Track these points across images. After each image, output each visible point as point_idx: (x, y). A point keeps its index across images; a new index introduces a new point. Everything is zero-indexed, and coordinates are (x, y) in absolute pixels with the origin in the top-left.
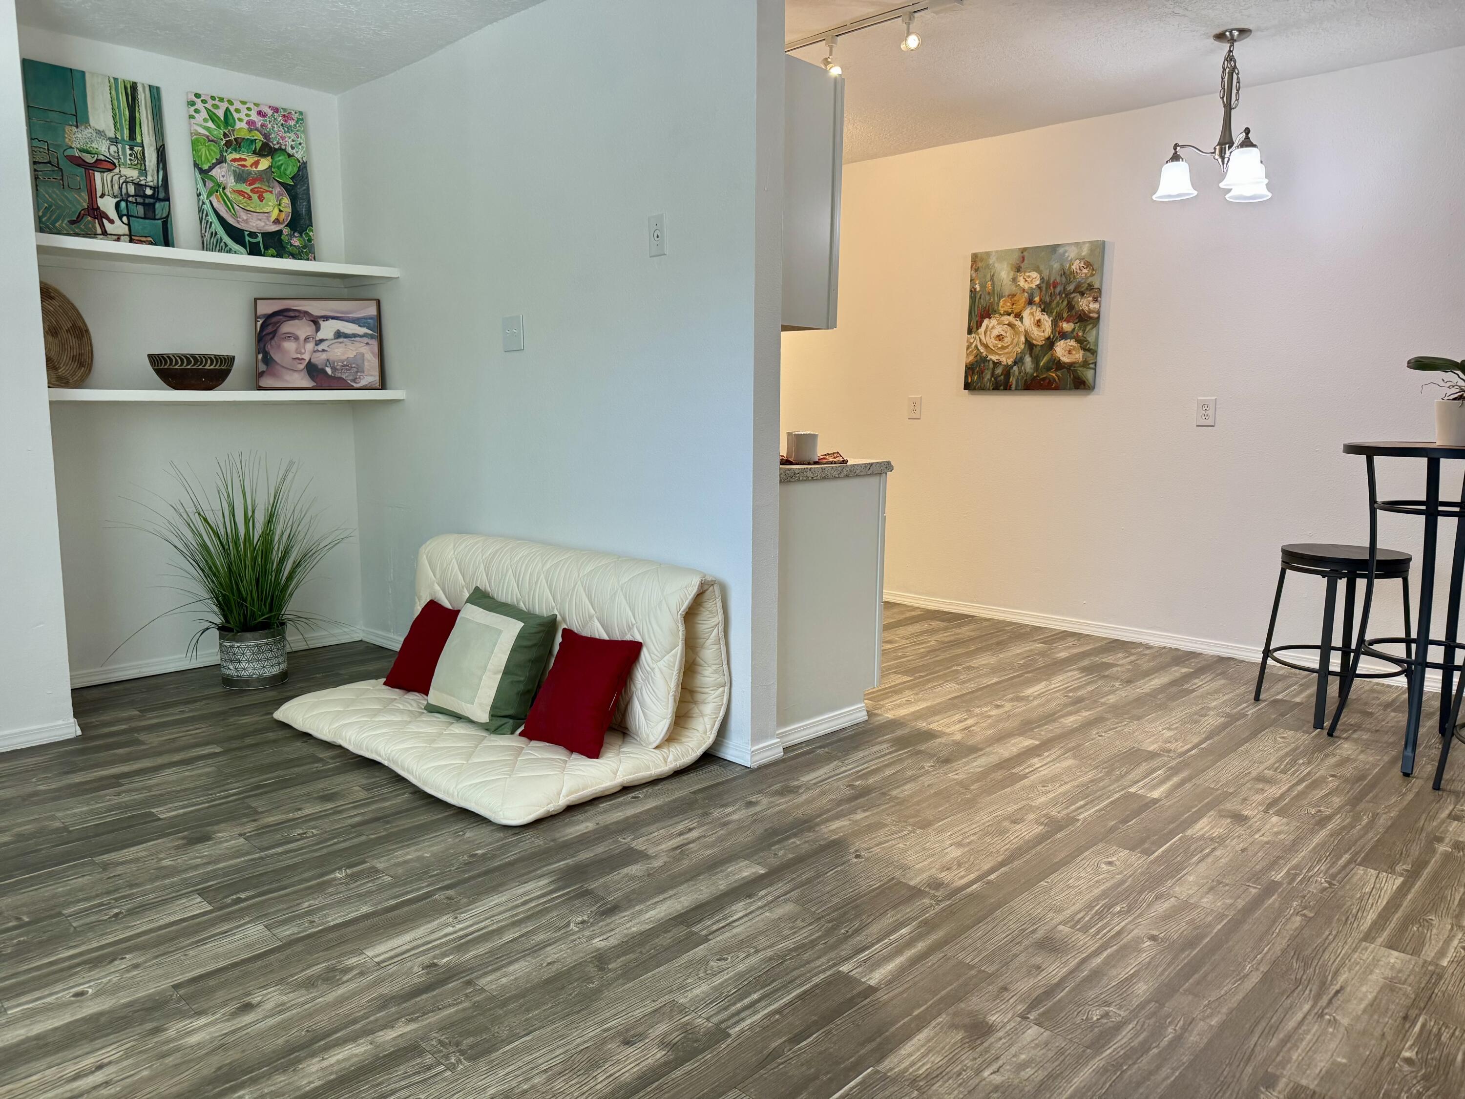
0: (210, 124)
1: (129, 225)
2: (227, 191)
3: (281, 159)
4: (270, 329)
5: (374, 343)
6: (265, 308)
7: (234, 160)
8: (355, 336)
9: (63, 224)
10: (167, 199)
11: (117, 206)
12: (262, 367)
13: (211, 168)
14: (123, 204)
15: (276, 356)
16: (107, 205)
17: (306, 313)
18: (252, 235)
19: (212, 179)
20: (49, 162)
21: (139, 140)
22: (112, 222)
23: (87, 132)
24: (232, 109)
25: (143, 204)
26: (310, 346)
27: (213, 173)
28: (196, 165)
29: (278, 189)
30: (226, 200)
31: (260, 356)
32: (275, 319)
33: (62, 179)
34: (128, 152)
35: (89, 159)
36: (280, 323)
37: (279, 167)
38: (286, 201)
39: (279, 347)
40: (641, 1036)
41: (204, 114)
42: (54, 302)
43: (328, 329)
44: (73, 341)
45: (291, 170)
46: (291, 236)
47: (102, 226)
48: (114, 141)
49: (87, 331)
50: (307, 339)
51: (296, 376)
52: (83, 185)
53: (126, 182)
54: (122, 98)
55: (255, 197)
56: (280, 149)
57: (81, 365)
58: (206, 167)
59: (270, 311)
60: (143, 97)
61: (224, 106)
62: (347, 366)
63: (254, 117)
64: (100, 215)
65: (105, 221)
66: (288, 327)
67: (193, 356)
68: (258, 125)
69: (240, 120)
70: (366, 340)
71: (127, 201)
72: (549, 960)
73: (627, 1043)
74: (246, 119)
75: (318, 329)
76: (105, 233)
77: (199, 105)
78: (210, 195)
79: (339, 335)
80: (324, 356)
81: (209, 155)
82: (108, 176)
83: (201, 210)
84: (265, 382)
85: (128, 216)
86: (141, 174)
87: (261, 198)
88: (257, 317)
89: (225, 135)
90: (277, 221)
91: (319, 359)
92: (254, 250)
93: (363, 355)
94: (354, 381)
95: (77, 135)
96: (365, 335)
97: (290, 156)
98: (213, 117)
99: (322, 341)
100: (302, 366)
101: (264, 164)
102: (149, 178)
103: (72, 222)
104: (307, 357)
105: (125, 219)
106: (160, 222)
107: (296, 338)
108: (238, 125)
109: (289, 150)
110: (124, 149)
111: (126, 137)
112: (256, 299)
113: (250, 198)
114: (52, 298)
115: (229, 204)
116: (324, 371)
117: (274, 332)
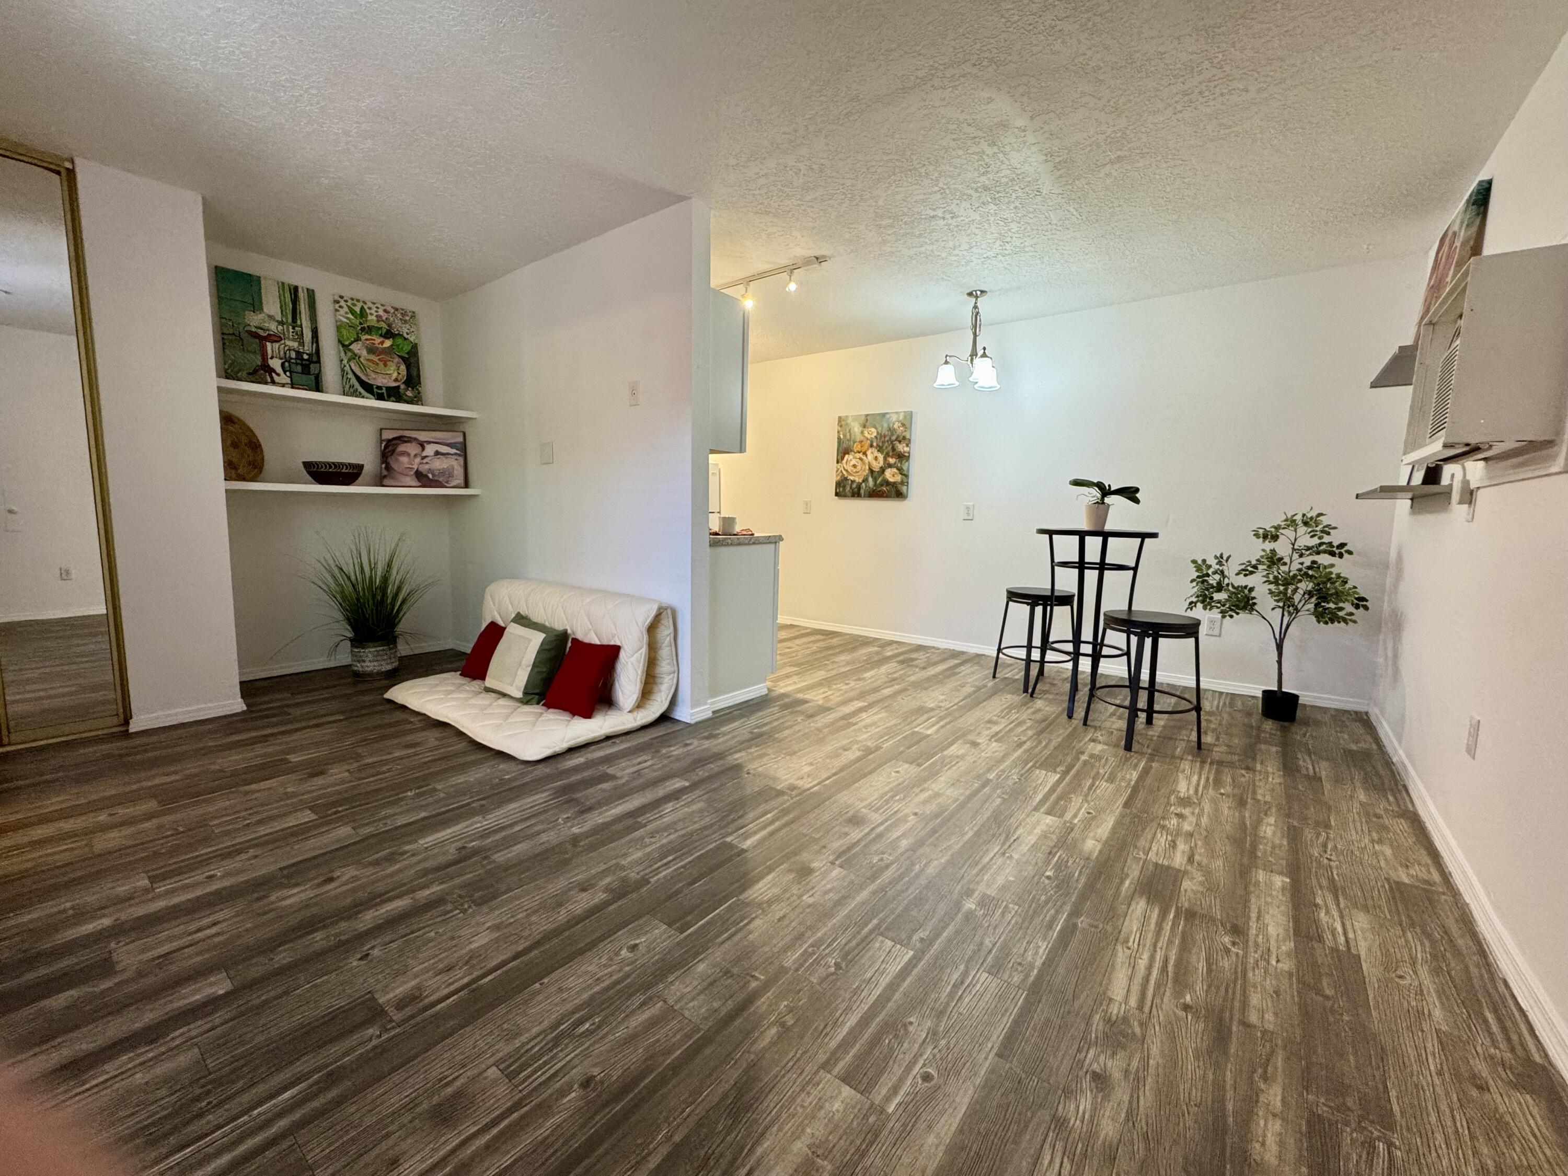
0: (350, 316)
1: (291, 377)
2: (362, 359)
3: (399, 341)
4: (390, 448)
5: (461, 460)
6: (388, 435)
7: (367, 340)
8: (448, 454)
9: (243, 374)
10: (319, 361)
11: (283, 365)
12: (385, 473)
13: (350, 344)
14: (287, 364)
15: (394, 465)
16: (276, 364)
17: (415, 439)
18: (379, 388)
19: (350, 350)
20: (233, 334)
21: (299, 322)
22: (278, 375)
23: (261, 316)
24: (366, 307)
25: (302, 365)
26: (418, 460)
27: (351, 347)
28: (340, 341)
29: (397, 359)
30: (360, 364)
31: (384, 466)
32: (395, 442)
33: (243, 346)
34: (291, 330)
35: (261, 333)
36: (397, 445)
37: (398, 346)
38: (403, 367)
39: (397, 460)
40: (593, 886)
41: (346, 309)
42: (237, 426)
43: (430, 450)
44: (249, 451)
45: (407, 348)
46: (407, 390)
47: (272, 378)
48: (281, 323)
49: (260, 446)
50: (416, 455)
51: (408, 479)
52: (257, 349)
53: (289, 350)
54: (287, 295)
55: (381, 364)
56: (399, 334)
57: (255, 467)
58: (347, 343)
59: (391, 437)
60: (302, 295)
61: (359, 305)
62: (442, 473)
63: (381, 312)
64: (271, 371)
65: (274, 375)
66: (402, 448)
67: (333, 463)
68: (384, 318)
69: (371, 314)
70: (455, 457)
71: (289, 362)
72: (541, 841)
73: (584, 890)
74: (375, 314)
75: (423, 449)
76: (273, 382)
77: (342, 303)
78: (349, 360)
79: (437, 453)
80: (427, 467)
81: (349, 335)
82: (276, 345)
83: (343, 370)
84: (386, 482)
85: (291, 372)
86: (300, 345)
87: (385, 365)
88: (382, 441)
89: (361, 324)
90: (396, 380)
91: (424, 468)
92: (380, 397)
93: (453, 467)
94: (447, 482)
95: (254, 317)
96: (456, 454)
97: (405, 339)
98: (352, 312)
99: (426, 457)
100: (412, 473)
101: (388, 343)
102: (306, 348)
103: (249, 374)
104: (415, 467)
105: (288, 374)
106: (313, 377)
107: (409, 455)
108: (370, 317)
109: (405, 335)
110: (288, 328)
111: (290, 320)
112: (381, 429)
113: (377, 364)
114: (234, 423)
115: (362, 367)
116: (427, 476)
117: (394, 451)
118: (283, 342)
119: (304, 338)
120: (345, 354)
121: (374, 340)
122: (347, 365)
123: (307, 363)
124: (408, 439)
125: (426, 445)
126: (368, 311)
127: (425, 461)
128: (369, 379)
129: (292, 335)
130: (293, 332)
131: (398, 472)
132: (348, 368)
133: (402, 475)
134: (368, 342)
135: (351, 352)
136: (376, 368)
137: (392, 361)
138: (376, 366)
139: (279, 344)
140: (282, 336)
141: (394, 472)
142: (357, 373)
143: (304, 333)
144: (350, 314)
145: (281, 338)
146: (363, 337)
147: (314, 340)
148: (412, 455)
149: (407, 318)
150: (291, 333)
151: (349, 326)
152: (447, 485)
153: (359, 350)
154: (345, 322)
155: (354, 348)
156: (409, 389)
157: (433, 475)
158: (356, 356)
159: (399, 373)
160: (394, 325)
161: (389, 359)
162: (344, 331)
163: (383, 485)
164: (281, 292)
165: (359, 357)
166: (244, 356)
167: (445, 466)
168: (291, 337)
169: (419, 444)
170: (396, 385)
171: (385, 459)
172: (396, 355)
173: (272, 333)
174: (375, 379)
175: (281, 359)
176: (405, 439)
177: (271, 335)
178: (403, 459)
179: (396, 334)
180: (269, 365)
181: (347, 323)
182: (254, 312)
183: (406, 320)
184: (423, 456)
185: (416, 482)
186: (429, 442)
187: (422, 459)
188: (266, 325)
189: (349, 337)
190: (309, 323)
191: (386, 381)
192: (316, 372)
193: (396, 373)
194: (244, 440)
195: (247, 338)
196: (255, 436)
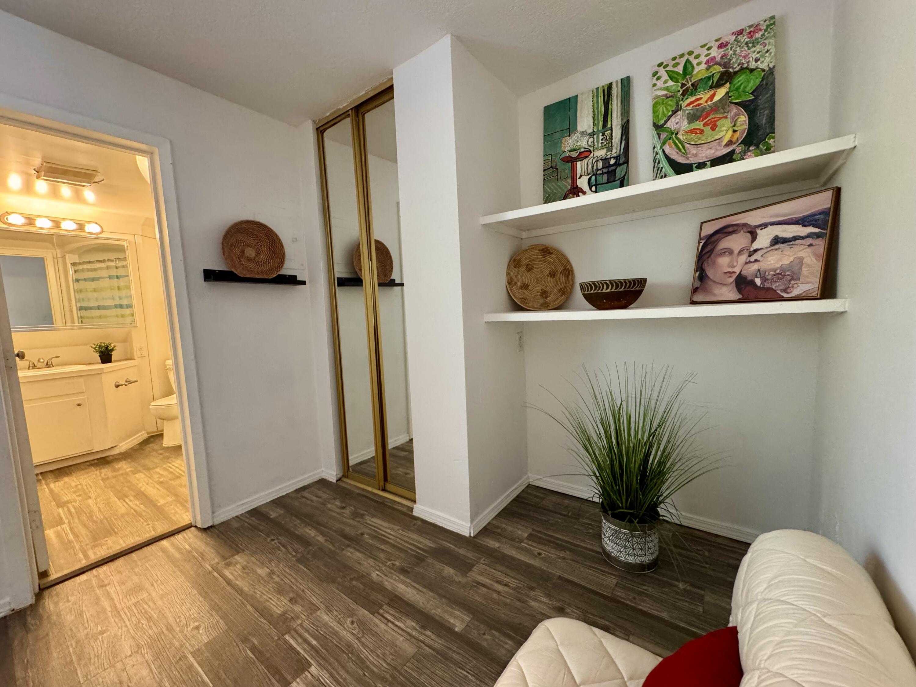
0: (670, 83)
1: (596, 191)
2: (680, 136)
3: (740, 79)
4: (709, 247)
5: (821, 245)
6: (709, 230)
7: (689, 105)
8: (795, 238)
10: (627, 162)
11: (590, 180)
12: (698, 284)
13: (666, 122)
14: (593, 178)
15: (710, 272)
16: (583, 182)
17: (745, 225)
18: (702, 165)
19: (666, 130)
20: (551, 167)
21: (609, 126)
22: (585, 193)
23: (575, 137)
24: (691, 58)
25: (608, 173)
26: (744, 258)
27: (668, 125)
28: (655, 125)
29: (734, 110)
30: (678, 144)
31: (697, 274)
32: (715, 238)
33: (557, 176)
34: (601, 137)
35: (574, 154)
36: (718, 241)
37: (737, 89)
38: (743, 119)
39: (714, 263)
41: (665, 77)
42: (553, 256)
43: (764, 238)
44: (563, 279)
45: (753, 82)
46: (746, 151)
48: (592, 135)
49: (572, 271)
50: (741, 252)
51: (725, 289)
52: (569, 174)
53: (597, 161)
54: (601, 100)
55: (708, 129)
56: (742, 69)
57: (563, 294)
58: (662, 122)
59: (711, 231)
60: (616, 92)
61: (683, 61)
62: (780, 275)
63: (715, 53)
65: (581, 195)
66: (725, 243)
68: (718, 59)
69: (699, 64)
70: (809, 241)
71: (596, 175)
74: (703, 59)
75: (754, 239)
77: (662, 72)
78: (663, 145)
79: (777, 241)
80: (755, 267)
81: (667, 110)
82: (585, 162)
83: (654, 160)
84: (699, 298)
85: (596, 185)
86: (608, 151)
87: (713, 129)
88: (700, 239)
89: (683, 85)
90: (730, 143)
91: (750, 270)
93: (801, 260)
94: (785, 291)
95: (569, 141)
96: (810, 236)
97: (752, 71)
98: (672, 76)
99: (756, 251)
100: (732, 280)
101: (721, 93)
102: (614, 151)
104: (737, 270)
105: (593, 188)
106: (618, 183)
107: (731, 252)
108: (697, 69)
109: (753, 65)
110: (598, 137)
111: (600, 128)
112: (702, 223)
113: (702, 131)
114: (551, 253)
115: (680, 146)
116: (753, 283)
117: (712, 251)
118: (592, 155)
119: (613, 141)
120: (659, 138)
121: (701, 98)
122: (660, 152)
123: (614, 168)
124: (735, 228)
125: (759, 231)
126: (695, 62)
127: (753, 259)
128: (688, 159)
129: (602, 143)
130: (602, 140)
131: (714, 282)
132: (661, 156)
133: (719, 286)
134: (691, 106)
135: (667, 132)
136: (700, 139)
137: (726, 117)
138: (700, 136)
139: (587, 159)
140: (591, 149)
141: (710, 283)
142: (673, 157)
143: (613, 135)
144: (670, 81)
145: (590, 151)
146: (684, 104)
147: (624, 138)
148: (736, 252)
149: (758, 35)
150: (601, 141)
151: (667, 98)
152: (785, 295)
153: (677, 123)
154: (663, 96)
155: (672, 124)
156: (752, 148)
157: (764, 279)
158: (673, 133)
159: (735, 131)
160: (734, 60)
161: (721, 116)
162: (661, 108)
163: (693, 303)
164: (595, 99)
165: (677, 134)
166: (559, 186)
167: (786, 261)
168: (600, 145)
169: (749, 232)
170: (729, 150)
171: (700, 264)
172: (733, 106)
173: (583, 150)
174: (696, 155)
175: (588, 174)
176: (730, 229)
177: (582, 152)
178: (723, 261)
179: (736, 73)
180: (577, 186)
181: (666, 95)
182: (569, 136)
183: (757, 39)
184: (752, 249)
185: (735, 295)
186: (764, 226)
187: (750, 256)
188: (579, 144)
189: (666, 112)
190: (620, 120)
191: (713, 151)
192: (622, 176)
193: (730, 132)
194: (560, 268)
195: (560, 165)
196: (568, 262)
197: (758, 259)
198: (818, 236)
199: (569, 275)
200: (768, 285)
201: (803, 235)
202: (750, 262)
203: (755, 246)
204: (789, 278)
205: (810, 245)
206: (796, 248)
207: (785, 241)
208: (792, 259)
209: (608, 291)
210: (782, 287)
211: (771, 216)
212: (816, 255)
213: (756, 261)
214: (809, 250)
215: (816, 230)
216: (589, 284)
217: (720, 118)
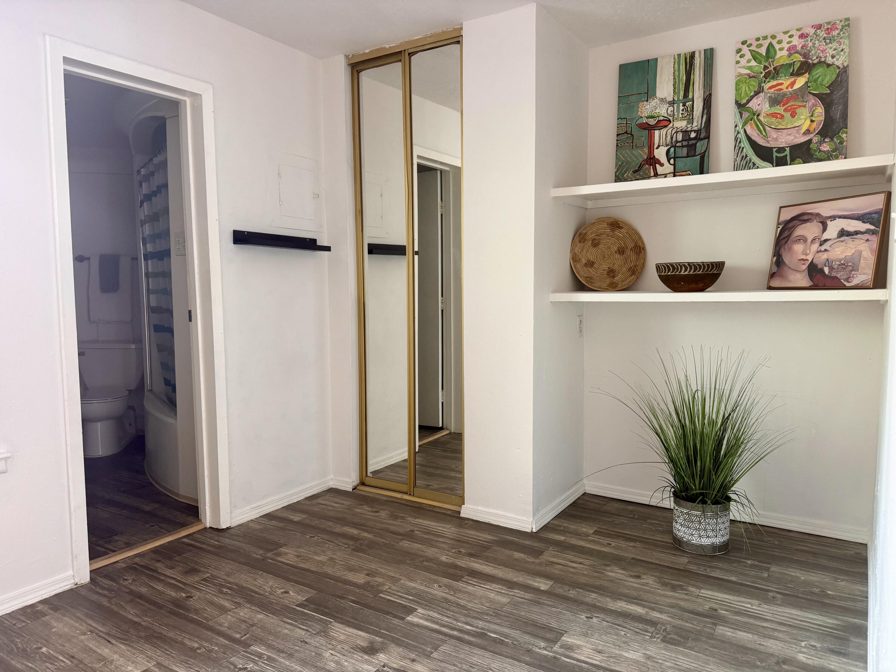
0: (753, 63)
1: (674, 165)
2: (761, 118)
3: (818, 72)
5: (875, 240)
6: (787, 215)
7: (770, 88)
8: (857, 233)
9: (629, 174)
10: (708, 137)
11: (668, 152)
12: (775, 269)
13: (748, 101)
14: (672, 150)
15: (786, 259)
16: (660, 154)
17: (818, 215)
18: (781, 150)
19: (749, 110)
21: (690, 97)
22: (662, 165)
23: (653, 103)
24: (774, 42)
25: (688, 146)
26: (815, 247)
27: (750, 105)
28: (737, 103)
29: (812, 100)
30: (759, 126)
31: (775, 258)
33: (632, 142)
34: (681, 108)
35: (652, 122)
36: (794, 227)
37: (815, 81)
38: (820, 110)
39: (790, 249)
41: (748, 56)
42: (622, 230)
43: (832, 230)
44: (633, 257)
45: (829, 77)
46: (821, 143)
47: (655, 169)
48: (672, 103)
49: (644, 249)
50: (814, 240)
51: (799, 276)
52: (646, 143)
53: (677, 132)
54: (683, 68)
55: (787, 115)
56: (820, 62)
57: (633, 273)
58: (744, 101)
59: (789, 217)
60: (699, 61)
61: (766, 43)
62: (843, 266)
63: (796, 41)
64: (653, 161)
65: (657, 166)
66: (801, 230)
68: (799, 48)
69: (781, 49)
70: (866, 236)
71: (675, 147)
74: (786, 46)
75: (824, 229)
76: (656, 175)
77: (745, 50)
78: (745, 124)
80: (825, 256)
81: (748, 90)
82: (664, 131)
83: (736, 139)
84: (775, 283)
85: (675, 158)
86: (688, 123)
87: (793, 115)
88: (779, 224)
89: (765, 68)
90: (808, 132)
91: (821, 259)
92: (781, 162)
93: (860, 252)
94: (847, 280)
95: (647, 107)
96: (867, 232)
97: (829, 65)
98: (755, 56)
99: (826, 241)
101: (801, 81)
102: (695, 124)
103: (635, 172)
104: (810, 258)
105: (672, 161)
106: (698, 157)
107: (805, 240)
108: (779, 54)
109: (829, 60)
110: (678, 107)
111: (681, 97)
112: (781, 207)
113: (782, 117)
115: (761, 128)
117: (789, 236)
118: (671, 125)
119: (694, 113)
120: (741, 117)
121: (782, 84)
122: (742, 131)
123: (694, 142)
124: (810, 217)
125: (829, 223)
126: (777, 47)
127: (823, 248)
128: (768, 142)
129: (682, 114)
130: (683, 110)
131: (790, 268)
132: (742, 136)
133: (795, 273)
134: (773, 90)
135: (749, 112)
136: (780, 124)
137: (805, 106)
138: (780, 120)
139: (667, 129)
140: (671, 118)
141: (786, 268)
142: (753, 138)
143: (695, 107)
144: (753, 60)
145: (670, 121)
146: (766, 86)
147: (705, 112)
148: (809, 240)
149: (835, 33)
150: (681, 112)
151: (750, 77)
152: (847, 284)
153: (759, 105)
154: (746, 74)
155: (754, 105)
156: (827, 140)
157: (831, 268)
158: (754, 114)
159: (812, 121)
160: (813, 52)
161: (800, 104)
162: (744, 87)
163: (770, 288)
164: (676, 66)
165: (758, 115)
166: (633, 154)
167: (849, 253)
168: (681, 116)
169: (821, 222)
170: (806, 139)
171: (778, 249)
172: (811, 96)
173: (662, 118)
174: (776, 139)
175: (667, 145)
176: (806, 217)
177: (661, 121)
178: (798, 248)
179: (814, 65)
180: (654, 157)
181: (749, 75)
182: (647, 101)
183: (833, 37)
184: (823, 239)
185: (807, 283)
186: (833, 218)
187: (821, 245)
188: (657, 111)
189: (748, 92)
190: (702, 92)
191: (792, 138)
192: (703, 151)
193: (808, 122)
194: (631, 245)
195: (636, 131)
196: (640, 238)
197: (828, 249)
198: (873, 232)
199: (640, 252)
200: (834, 274)
201: (863, 230)
202: (821, 251)
203: (826, 236)
204: (850, 268)
205: (867, 240)
206: (857, 242)
207: (849, 234)
208: (853, 251)
209: (686, 273)
210: (845, 277)
211: (840, 210)
212: (871, 250)
213: (826, 250)
214: (867, 244)
215: (872, 227)
216: (667, 265)
217: (800, 106)
